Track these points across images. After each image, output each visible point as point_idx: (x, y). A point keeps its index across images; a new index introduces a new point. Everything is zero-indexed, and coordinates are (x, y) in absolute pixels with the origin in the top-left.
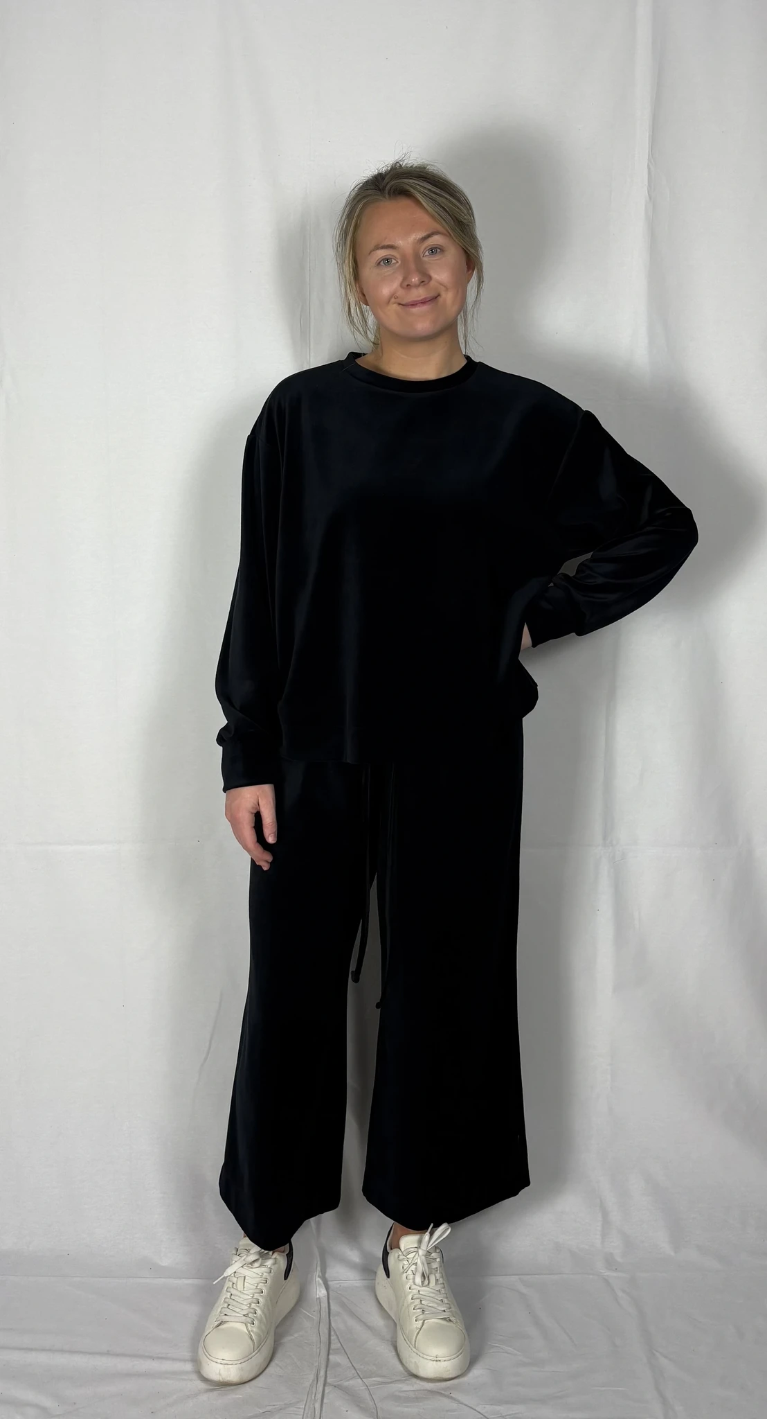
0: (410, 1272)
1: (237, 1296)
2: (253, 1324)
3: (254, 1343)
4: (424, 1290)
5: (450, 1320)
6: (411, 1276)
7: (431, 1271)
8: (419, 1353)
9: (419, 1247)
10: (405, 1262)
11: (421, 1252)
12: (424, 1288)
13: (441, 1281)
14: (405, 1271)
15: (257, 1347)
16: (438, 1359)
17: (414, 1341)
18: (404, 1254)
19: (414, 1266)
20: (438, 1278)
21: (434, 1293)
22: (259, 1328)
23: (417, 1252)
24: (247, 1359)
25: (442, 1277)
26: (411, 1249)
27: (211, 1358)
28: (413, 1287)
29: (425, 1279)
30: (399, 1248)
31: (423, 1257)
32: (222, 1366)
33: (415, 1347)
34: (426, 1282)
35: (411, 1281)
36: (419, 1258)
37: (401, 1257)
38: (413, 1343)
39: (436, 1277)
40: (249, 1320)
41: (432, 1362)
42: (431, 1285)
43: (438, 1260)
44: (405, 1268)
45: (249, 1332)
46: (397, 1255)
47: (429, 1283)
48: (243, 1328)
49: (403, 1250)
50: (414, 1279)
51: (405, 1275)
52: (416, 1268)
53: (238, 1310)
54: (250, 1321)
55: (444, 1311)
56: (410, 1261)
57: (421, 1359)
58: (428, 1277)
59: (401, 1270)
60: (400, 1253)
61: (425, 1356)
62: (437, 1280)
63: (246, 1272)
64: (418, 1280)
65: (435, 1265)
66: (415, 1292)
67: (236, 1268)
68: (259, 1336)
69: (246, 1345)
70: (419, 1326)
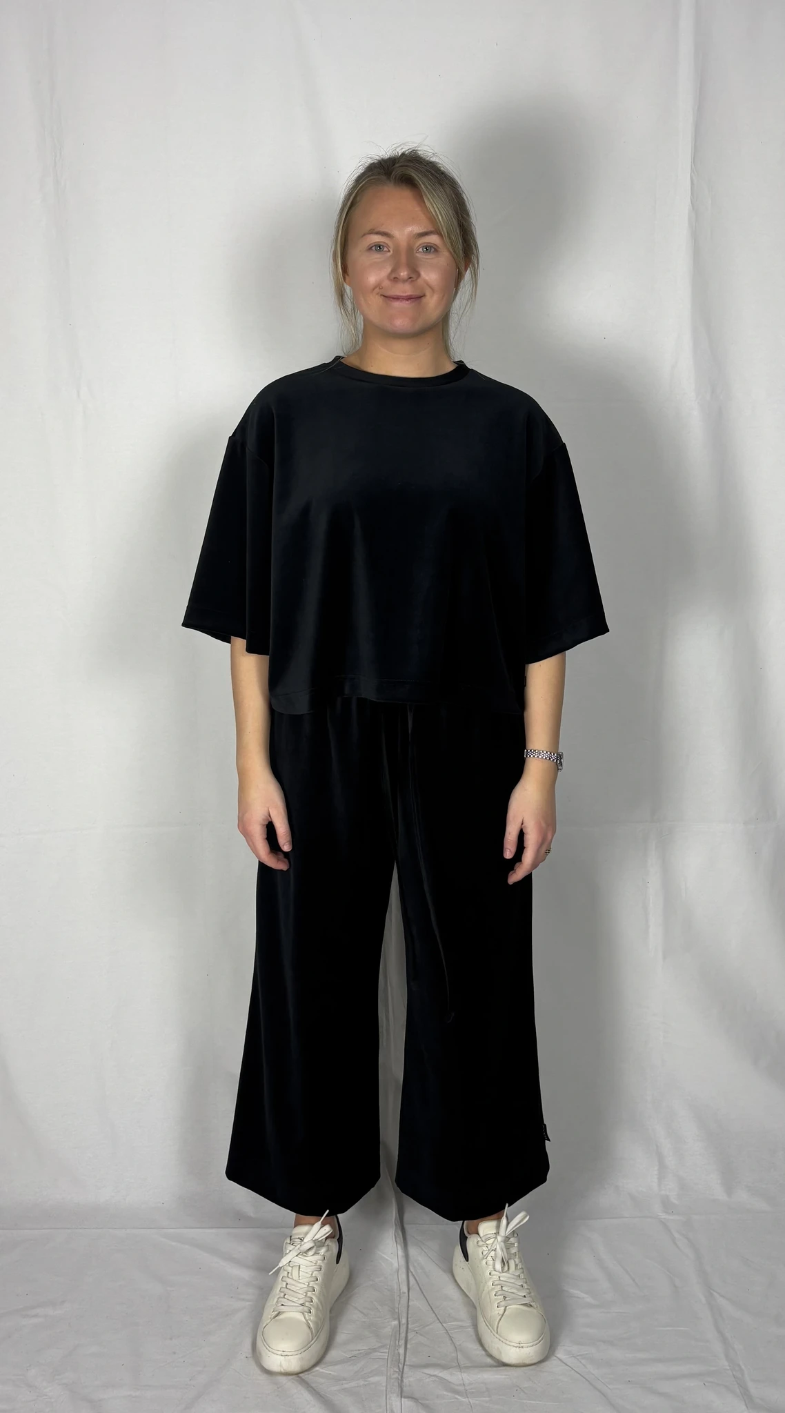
0: (489, 1258)
1: (293, 1285)
2: (310, 1312)
3: (312, 1332)
4: (504, 1277)
5: (531, 1306)
6: (491, 1262)
7: (511, 1256)
8: (501, 1339)
9: (497, 1233)
10: (485, 1248)
11: (499, 1238)
12: (504, 1274)
13: (520, 1266)
14: (485, 1257)
15: (315, 1334)
16: (521, 1345)
17: (496, 1327)
18: (483, 1239)
19: (493, 1252)
20: (517, 1263)
21: (513, 1278)
22: (316, 1316)
23: (496, 1238)
24: (307, 1348)
25: (521, 1262)
26: (489, 1236)
27: (271, 1350)
28: (493, 1273)
29: (504, 1264)
30: (478, 1234)
31: (502, 1244)
32: (283, 1358)
33: (497, 1333)
34: (506, 1268)
35: (491, 1267)
36: (499, 1245)
37: (481, 1243)
38: (495, 1329)
39: (515, 1262)
40: (306, 1309)
41: (515, 1348)
42: (511, 1271)
43: (516, 1245)
44: (485, 1253)
45: (307, 1321)
46: (476, 1241)
47: (509, 1269)
48: (300, 1317)
49: (481, 1235)
50: (494, 1265)
51: (484, 1261)
52: (495, 1254)
53: (295, 1300)
54: (307, 1311)
55: (525, 1296)
56: (489, 1247)
57: (504, 1344)
58: (508, 1262)
59: (481, 1256)
60: (479, 1239)
61: (508, 1342)
62: (516, 1265)
63: (300, 1261)
64: (498, 1266)
65: (514, 1250)
66: (495, 1278)
67: (292, 1257)
68: (316, 1323)
69: (304, 1334)
70: (501, 1312)
